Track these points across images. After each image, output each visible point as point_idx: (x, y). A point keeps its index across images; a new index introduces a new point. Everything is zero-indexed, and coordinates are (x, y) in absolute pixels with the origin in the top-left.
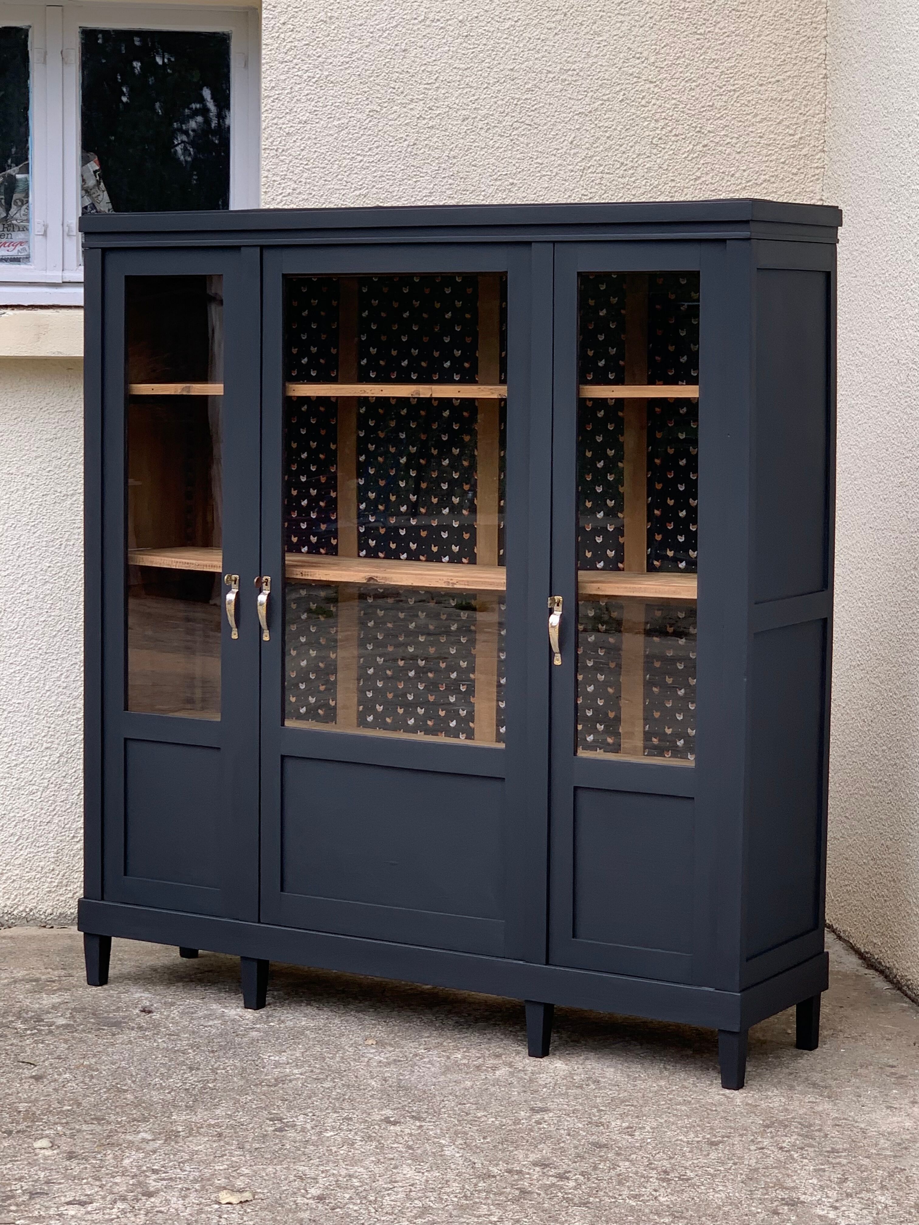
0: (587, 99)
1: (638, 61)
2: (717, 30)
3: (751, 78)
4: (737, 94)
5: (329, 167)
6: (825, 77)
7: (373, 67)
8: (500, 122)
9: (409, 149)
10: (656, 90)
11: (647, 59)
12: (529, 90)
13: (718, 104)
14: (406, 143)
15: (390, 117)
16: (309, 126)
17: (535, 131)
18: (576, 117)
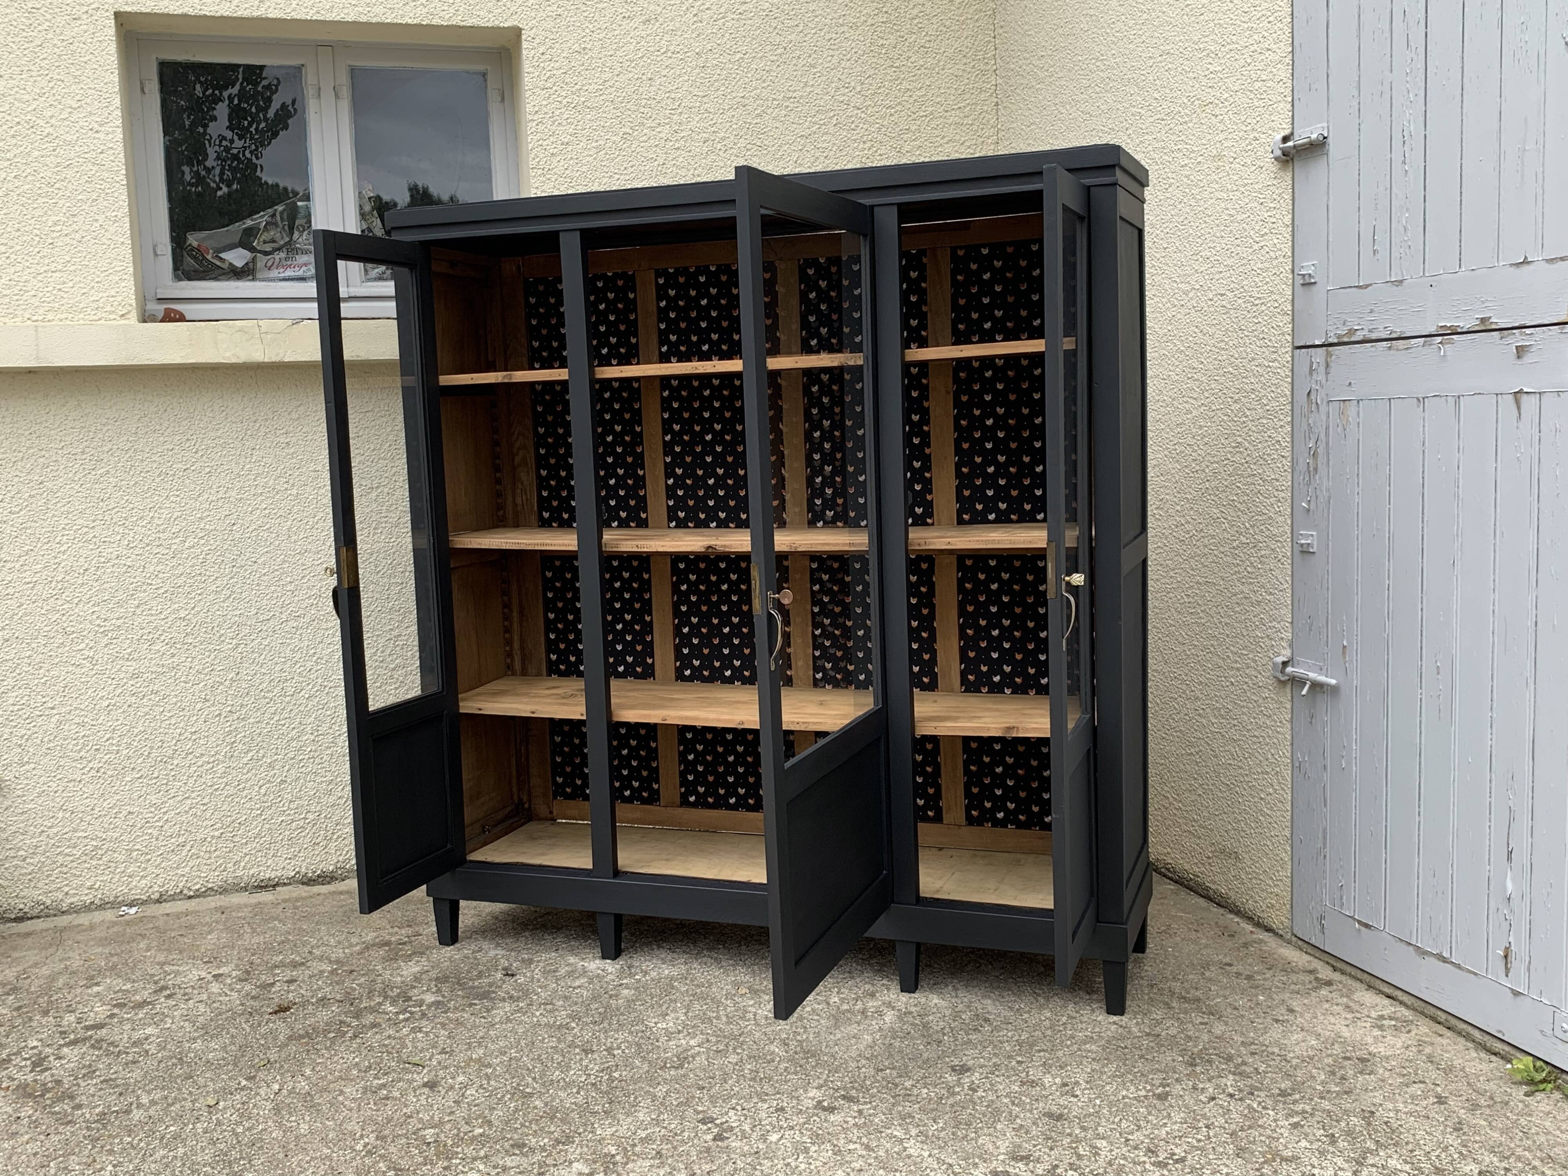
0: (807, 124)
1: (847, 90)
2: (909, 64)
3: (939, 106)
4: (928, 119)
5: (590, 184)
6: (997, 104)
7: (624, 94)
8: (735, 144)
9: (660, 169)
10: (863, 115)
11: (854, 88)
12: (759, 115)
13: (913, 128)
14: (657, 162)
15: (641, 139)
16: (570, 148)
17: (765, 152)
18: (799, 140)
